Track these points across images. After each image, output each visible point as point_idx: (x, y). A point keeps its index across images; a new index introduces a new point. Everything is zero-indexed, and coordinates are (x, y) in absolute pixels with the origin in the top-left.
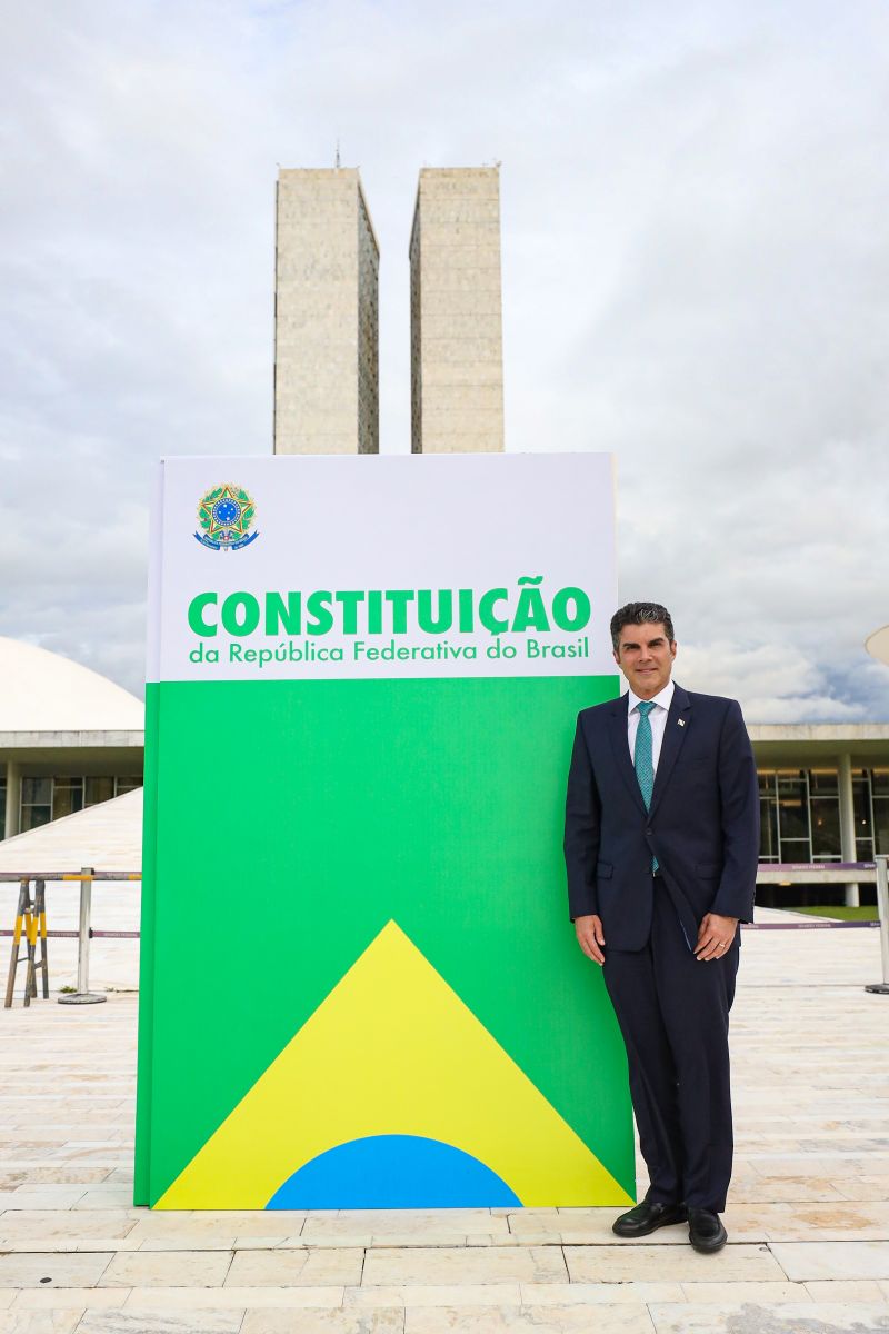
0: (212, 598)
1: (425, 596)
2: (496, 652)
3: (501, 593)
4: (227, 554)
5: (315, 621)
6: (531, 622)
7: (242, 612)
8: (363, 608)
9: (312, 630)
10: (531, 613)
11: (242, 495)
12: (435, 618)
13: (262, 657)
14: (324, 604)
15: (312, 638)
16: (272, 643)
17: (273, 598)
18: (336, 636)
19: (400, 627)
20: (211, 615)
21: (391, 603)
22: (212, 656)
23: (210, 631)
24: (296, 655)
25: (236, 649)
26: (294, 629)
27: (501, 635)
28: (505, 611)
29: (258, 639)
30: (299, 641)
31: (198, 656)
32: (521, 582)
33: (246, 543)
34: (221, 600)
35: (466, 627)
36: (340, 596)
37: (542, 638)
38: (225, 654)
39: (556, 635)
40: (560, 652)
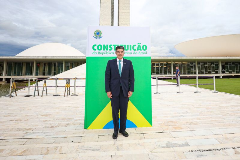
0: (96, 45)
2: (134, 53)
3: (135, 45)
4: (98, 39)
5: (110, 49)
6: (139, 49)
7: (100, 47)
9: (110, 50)
10: (139, 48)
11: (100, 31)
12: (126, 49)
13: (103, 54)
14: (111, 46)
15: (110, 51)
16: (104, 52)
17: (104, 46)
20: (96, 48)
23: (96, 50)
24: (107, 53)
25: (99, 52)
26: (107, 50)
27: (135, 51)
28: (136, 48)
29: (102, 51)
30: (108, 51)
31: (94, 53)
32: (138, 44)
33: (100, 38)
34: (97, 46)
35: (131, 50)
36: (113, 45)
37: (141, 52)
38: (97, 53)
39: (142, 51)
40: (143, 53)
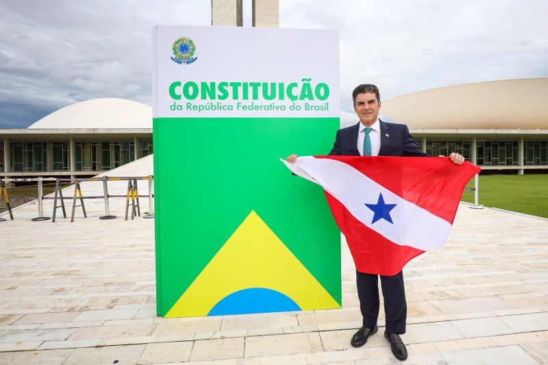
0: (178, 84)
1: (265, 85)
2: (293, 108)
3: (295, 85)
4: (184, 66)
5: (222, 94)
6: (306, 96)
7: (191, 90)
8: (240, 89)
9: (220, 97)
10: (306, 93)
11: (190, 41)
12: (269, 94)
13: (200, 108)
14: (225, 87)
15: (220, 101)
16: (204, 102)
17: (204, 84)
18: (229, 100)
19: (255, 97)
20: (179, 91)
21: (252, 87)
22: (179, 108)
23: (179, 97)
24: (214, 108)
25: (189, 105)
26: (213, 97)
27: (295, 101)
28: (296, 91)
29: (198, 101)
30: (215, 102)
31: (173, 108)
32: (303, 80)
33: (192, 62)
34: (183, 85)
35: (282, 98)
36: (231, 84)
37: (310, 102)
38: (185, 107)
39: (316, 102)
40: (317, 108)
